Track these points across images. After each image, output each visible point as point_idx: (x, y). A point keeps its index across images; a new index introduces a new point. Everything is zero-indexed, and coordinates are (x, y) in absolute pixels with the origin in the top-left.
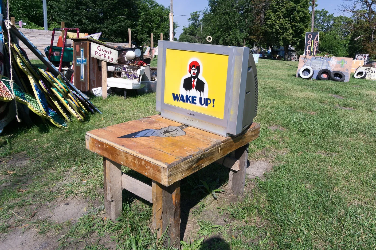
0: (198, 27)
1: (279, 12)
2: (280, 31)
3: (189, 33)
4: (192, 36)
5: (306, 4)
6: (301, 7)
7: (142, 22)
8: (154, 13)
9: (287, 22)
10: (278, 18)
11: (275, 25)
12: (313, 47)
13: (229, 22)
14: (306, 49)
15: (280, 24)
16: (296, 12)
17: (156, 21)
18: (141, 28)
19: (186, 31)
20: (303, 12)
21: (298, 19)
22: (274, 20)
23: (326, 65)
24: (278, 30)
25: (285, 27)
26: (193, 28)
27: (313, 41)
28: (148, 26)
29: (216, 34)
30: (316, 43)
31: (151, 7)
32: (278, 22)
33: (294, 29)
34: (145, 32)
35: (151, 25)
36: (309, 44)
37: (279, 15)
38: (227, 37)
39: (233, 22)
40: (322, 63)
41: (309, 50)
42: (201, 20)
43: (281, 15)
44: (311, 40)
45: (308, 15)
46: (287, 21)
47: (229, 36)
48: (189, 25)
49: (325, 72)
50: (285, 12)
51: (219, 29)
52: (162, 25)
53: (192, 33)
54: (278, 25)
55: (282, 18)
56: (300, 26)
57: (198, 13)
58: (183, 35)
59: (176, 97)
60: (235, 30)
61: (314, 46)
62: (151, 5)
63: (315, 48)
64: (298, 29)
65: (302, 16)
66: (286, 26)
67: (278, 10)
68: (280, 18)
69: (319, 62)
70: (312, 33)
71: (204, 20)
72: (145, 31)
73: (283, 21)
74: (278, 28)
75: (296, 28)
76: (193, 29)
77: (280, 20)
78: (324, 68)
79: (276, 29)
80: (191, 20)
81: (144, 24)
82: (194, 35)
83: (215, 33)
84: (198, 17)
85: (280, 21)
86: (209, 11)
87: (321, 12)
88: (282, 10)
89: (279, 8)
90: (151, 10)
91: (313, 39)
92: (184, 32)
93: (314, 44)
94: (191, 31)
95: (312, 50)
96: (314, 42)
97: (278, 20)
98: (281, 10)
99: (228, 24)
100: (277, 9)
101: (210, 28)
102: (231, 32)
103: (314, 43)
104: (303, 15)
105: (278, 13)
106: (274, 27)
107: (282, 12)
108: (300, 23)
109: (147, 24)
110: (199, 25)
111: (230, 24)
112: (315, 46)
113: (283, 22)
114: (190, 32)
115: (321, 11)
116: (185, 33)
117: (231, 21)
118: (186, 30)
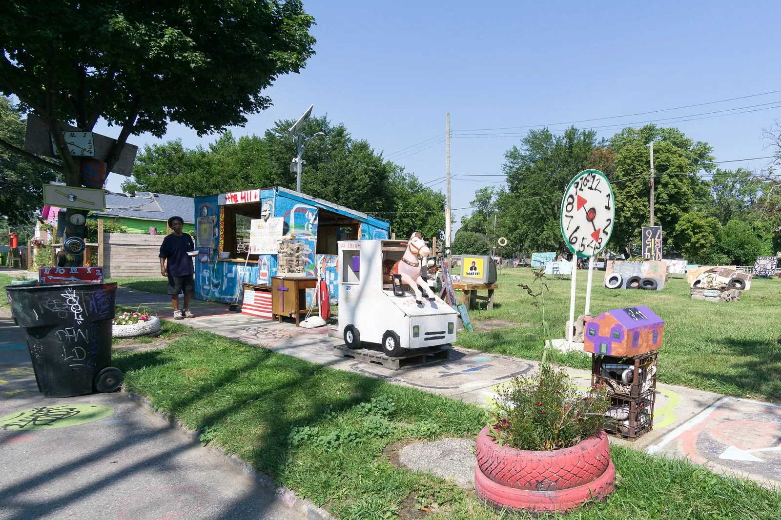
0: (489, 216)
1: (630, 187)
2: (633, 220)
3: (473, 228)
4: (478, 234)
5: (679, 170)
6: (671, 177)
7: (400, 218)
8: (418, 203)
9: (645, 203)
10: (628, 198)
11: (623, 211)
12: (654, 248)
13: (541, 209)
14: (645, 252)
15: (632, 209)
16: (660, 186)
17: (421, 215)
18: (398, 228)
19: (467, 225)
20: (674, 185)
21: (666, 197)
22: (620, 203)
23: (637, 271)
24: (630, 218)
25: (641, 213)
26: (481, 218)
27: (653, 239)
28: (408, 224)
29: (518, 231)
30: (658, 243)
31: (412, 193)
32: (628, 204)
33: (659, 215)
34: (404, 234)
35: (412, 221)
36: (649, 245)
37: (629, 192)
38: (538, 235)
39: (549, 208)
40: (632, 269)
41: (649, 254)
42: (495, 205)
43: (633, 193)
44: (651, 238)
45: (684, 190)
46: (644, 201)
47: (542, 232)
48: (473, 214)
49: (635, 279)
50: (641, 187)
51: (525, 222)
52: (431, 220)
53: (478, 228)
54: (629, 211)
55: (636, 198)
56: (671, 210)
57: (489, 191)
58: (462, 232)
59: (467, 274)
60: (553, 223)
61: (656, 246)
62: (412, 189)
63: (657, 250)
64: (669, 215)
65: (672, 192)
66: (643, 211)
67: (628, 183)
68: (632, 197)
69: (630, 268)
70: (651, 229)
71: (499, 204)
72: (403, 231)
73: (639, 202)
74: (629, 215)
75: (663, 214)
76: (480, 220)
77: (632, 201)
78: (635, 275)
79: (625, 216)
80: (476, 204)
81: (402, 221)
82: (483, 231)
83: (517, 228)
84: (490, 198)
85: (632, 204)
86: (507, 191)
87: (736, 176)
88: (635, 184)
89: (630, 180)
90: (413, 198)
91: (654, 236)
92: (463, 227)
93: (655, 245)
94: (477, 224)
95: (653, 253)
96: (655, 241)
97: (629, 202)
98: (633, 183)
99: (539, 212)
100: (626, 182)
101: (508, 221)
102: (545, 226)
103: (656, 243)
104: (676, 190)
105: (627, 189)
106: (623, 214)
107: (636, 187)
108: (670, 204)
109: (406, 220)
110: (490, 214)
111: (543, 212)
112: (658, 246)
113: (638, 205)
114: (475, 226)
115: (734, 172)
116: (465, 228)
117: (545, 207)
118: (467, 222)
